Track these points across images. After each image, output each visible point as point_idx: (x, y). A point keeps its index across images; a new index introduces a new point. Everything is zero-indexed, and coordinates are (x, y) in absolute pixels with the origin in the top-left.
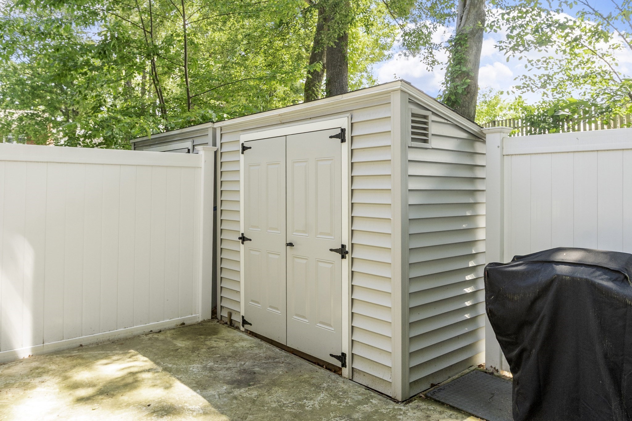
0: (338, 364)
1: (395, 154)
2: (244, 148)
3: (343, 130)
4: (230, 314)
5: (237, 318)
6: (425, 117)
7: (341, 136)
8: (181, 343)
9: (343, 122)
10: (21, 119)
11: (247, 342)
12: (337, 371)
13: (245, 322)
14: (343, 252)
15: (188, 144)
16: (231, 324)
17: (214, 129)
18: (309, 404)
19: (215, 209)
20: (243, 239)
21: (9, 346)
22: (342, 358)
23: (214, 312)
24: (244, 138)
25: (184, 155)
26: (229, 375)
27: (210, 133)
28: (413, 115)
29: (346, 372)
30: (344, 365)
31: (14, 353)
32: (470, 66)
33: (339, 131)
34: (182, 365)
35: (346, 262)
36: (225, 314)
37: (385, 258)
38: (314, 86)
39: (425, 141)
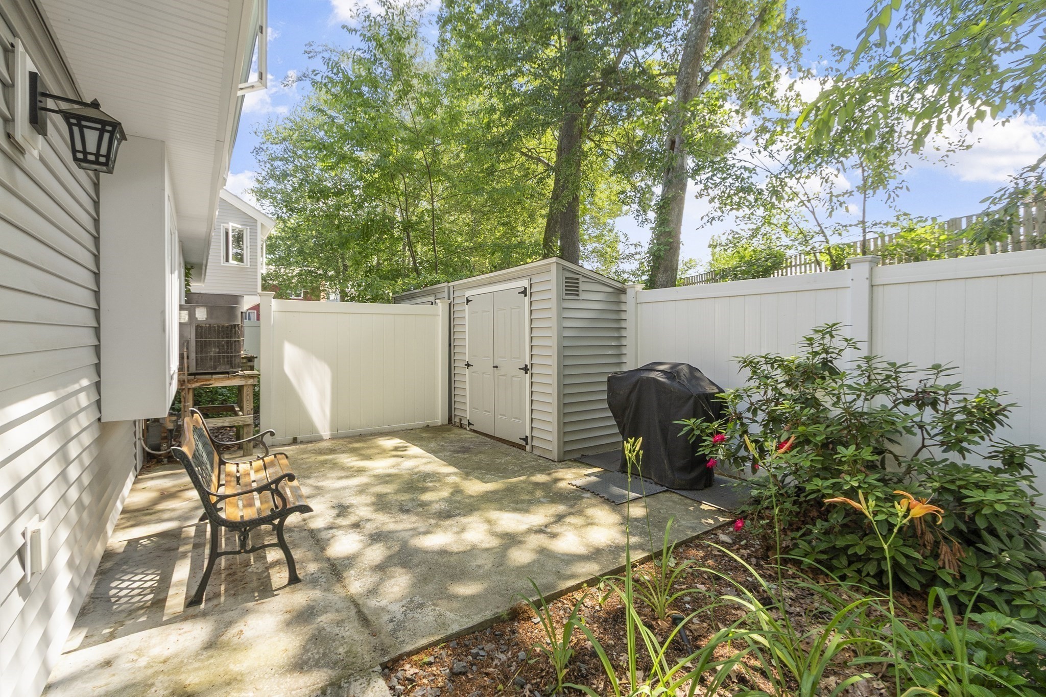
0: (523, 443)
1: (553, 304)
2: (468, 301)
3: (525, 289)
4: (461, 420)
5: (465, 422)
6: (577, 279)
7: (524, 292)
8: (424, 435)
9: (525, 283)
10: (300, 275)
11: (469, 435)
12: (523, 448)
13: (469, 424)
14: (526, 369)
15: (432, 298)
16: (461, 426)
17: (449, 287)
18: (498, 461)
19: (450, 345)
20: (468, 365)
21: (317, 431)
22: (526, 439)
23: (450, 419)
24: (468, 293)
25: (429, 306)
26: (452, 448)
27: (446, 290)
28: (566, 278)
29: (528, 448)
30: (527, 444)
31: (321, 436)
32: (672, 225)
33: (523, 289)
34: (424, 443)
35: (528, 376)
36: (457, 420)
37: (549, 371)
38: (551, 241)
39: (578, 295)
